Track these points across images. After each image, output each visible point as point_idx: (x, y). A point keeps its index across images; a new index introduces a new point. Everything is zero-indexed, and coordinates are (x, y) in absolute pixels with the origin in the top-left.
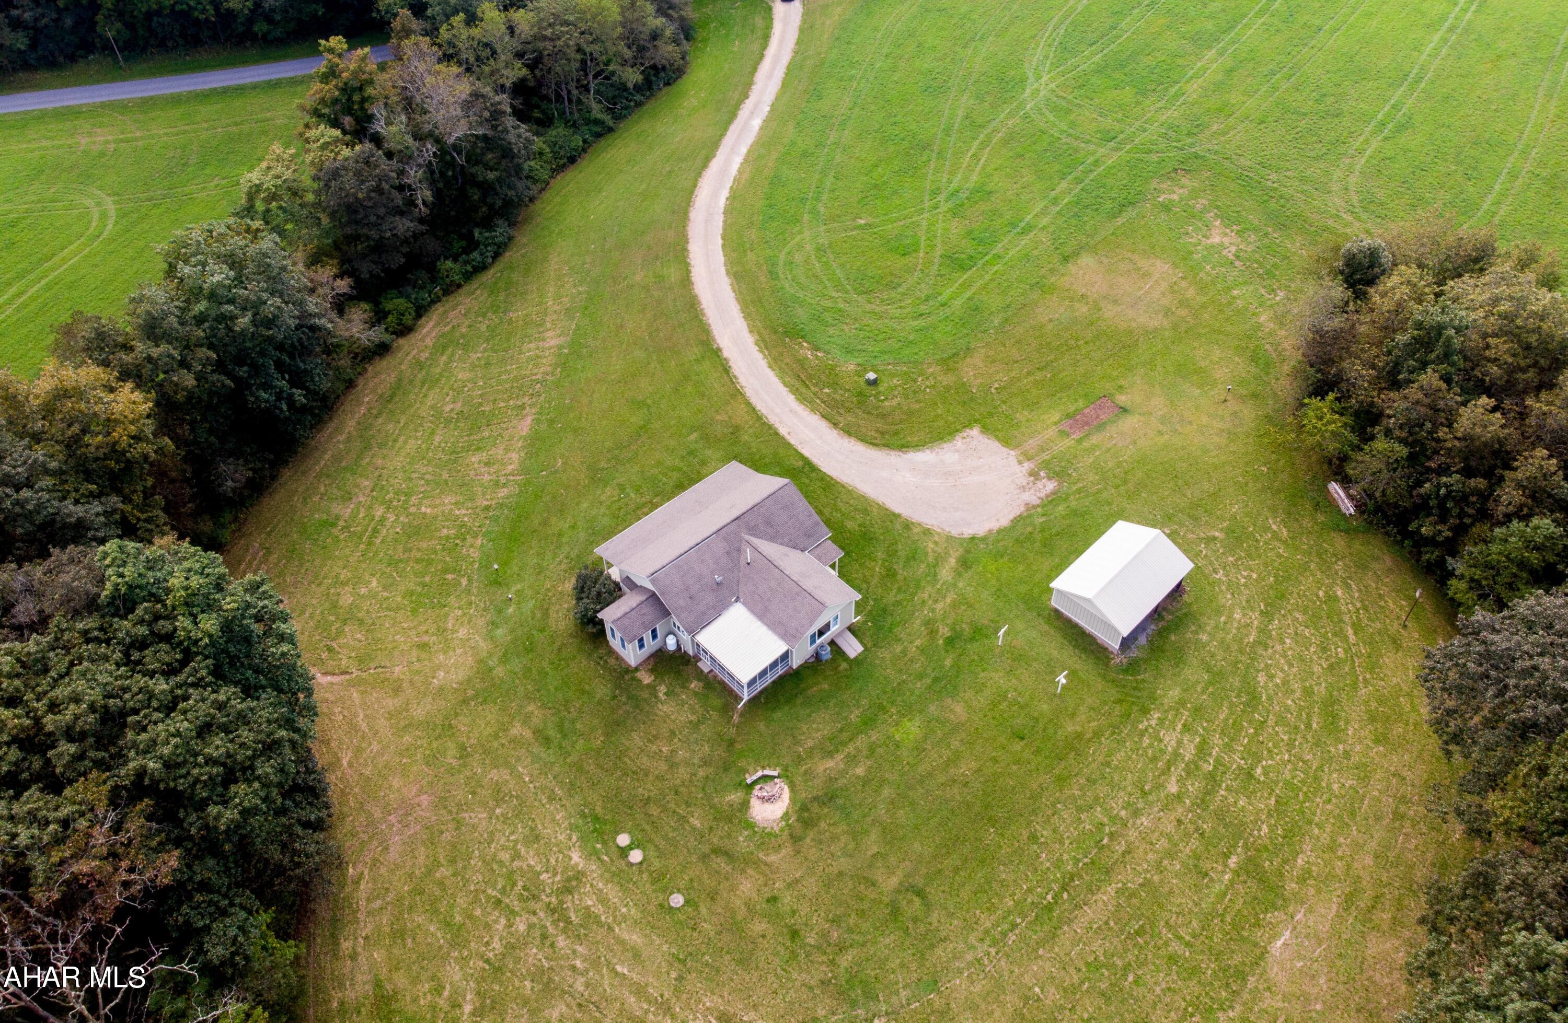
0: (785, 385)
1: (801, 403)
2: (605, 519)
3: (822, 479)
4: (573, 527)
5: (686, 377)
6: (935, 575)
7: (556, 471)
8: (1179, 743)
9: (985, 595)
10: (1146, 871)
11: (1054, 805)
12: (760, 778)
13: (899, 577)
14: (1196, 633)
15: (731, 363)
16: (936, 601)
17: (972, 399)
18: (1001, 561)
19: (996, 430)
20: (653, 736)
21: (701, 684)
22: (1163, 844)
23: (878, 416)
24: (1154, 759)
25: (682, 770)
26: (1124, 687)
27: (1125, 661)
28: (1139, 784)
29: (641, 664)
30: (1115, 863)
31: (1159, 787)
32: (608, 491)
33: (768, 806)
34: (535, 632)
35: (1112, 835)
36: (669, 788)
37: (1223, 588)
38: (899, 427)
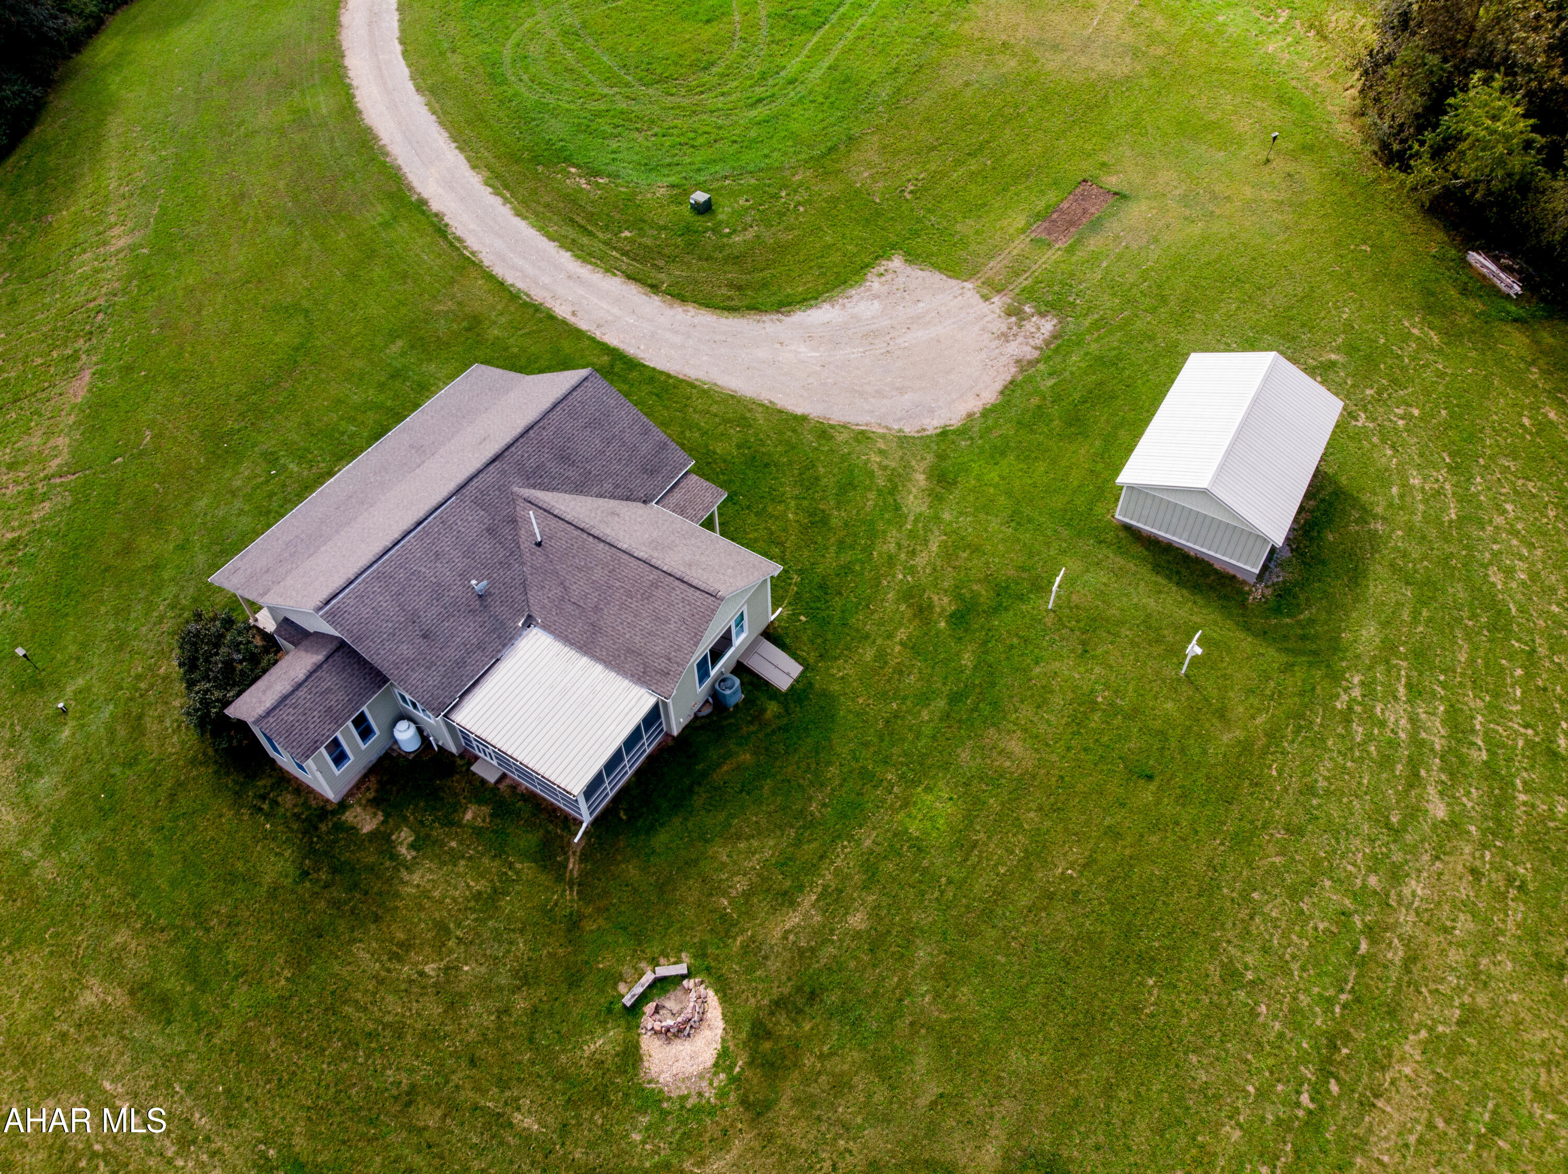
0: (551, 238)
1: (585, 261)
2: (244, 519)
3: (652, 380)
4: (182, 547)
5: (371, 254)
6: (897, 508)
7: (142, 454)
8: (1413, 720)
9: (994, 525)
10: (1460, 990)
11: (1246, 897)
12: (652, 986)
13: (834, 522)
14: (1362, 521)
15: (447, 220)
16: (913, 553)
17: (879, 214)
18: (1004, 463)
19: (931, 255)
20: (401, 945)
21: (486, 810)
22: (1464, 925)
23: (726, 260)
24: (1386, 762)
25: (476, 1007)
26: (1286, 638)
27: (1268, 592)
28: (1379, 817)
29: (350, 794)
30: (1398, 988)
31: (1414, 813)
32: (245, 469)
33: (681, 1048)
34: (116, 770)
35: (1369, 931)
36: (456, 1055)
37: (1375, 440)
38: (767, 274)
